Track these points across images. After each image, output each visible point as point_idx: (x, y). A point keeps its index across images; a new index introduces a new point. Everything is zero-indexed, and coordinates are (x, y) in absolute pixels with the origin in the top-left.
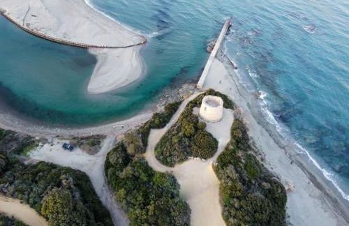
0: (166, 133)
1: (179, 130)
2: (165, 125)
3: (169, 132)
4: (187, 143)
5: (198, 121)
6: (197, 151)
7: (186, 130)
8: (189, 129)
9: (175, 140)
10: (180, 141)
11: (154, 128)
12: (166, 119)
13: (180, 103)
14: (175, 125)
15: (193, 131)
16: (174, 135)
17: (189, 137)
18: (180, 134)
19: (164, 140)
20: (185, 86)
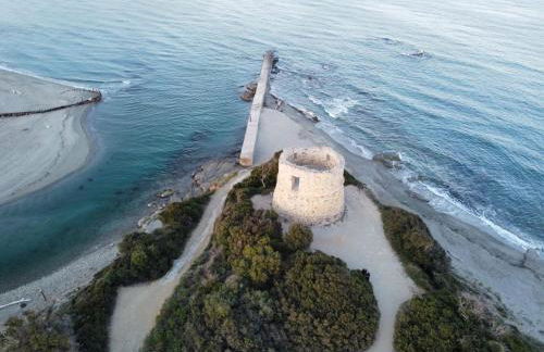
0: (177, 290)
1: (223, 267)
2: (169, 266)
3: (186, 283)
4: (267, 309)
5: (278, 227)
6: (310, 334)
7: (249, 262)
8: (258, 257)
9: (218, 307)
10: (238, 308)
11: (131, 281)
12: (170, 243)
13: (205, 199)
14: (204, 259)
15: (274, 259)
16: (208, 291)
17: (267, 286)
18: (231, 281)
19: (173, 315)
20: (209, 167)
